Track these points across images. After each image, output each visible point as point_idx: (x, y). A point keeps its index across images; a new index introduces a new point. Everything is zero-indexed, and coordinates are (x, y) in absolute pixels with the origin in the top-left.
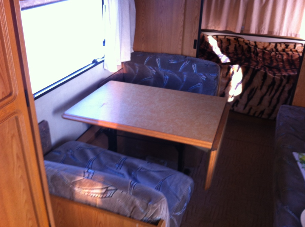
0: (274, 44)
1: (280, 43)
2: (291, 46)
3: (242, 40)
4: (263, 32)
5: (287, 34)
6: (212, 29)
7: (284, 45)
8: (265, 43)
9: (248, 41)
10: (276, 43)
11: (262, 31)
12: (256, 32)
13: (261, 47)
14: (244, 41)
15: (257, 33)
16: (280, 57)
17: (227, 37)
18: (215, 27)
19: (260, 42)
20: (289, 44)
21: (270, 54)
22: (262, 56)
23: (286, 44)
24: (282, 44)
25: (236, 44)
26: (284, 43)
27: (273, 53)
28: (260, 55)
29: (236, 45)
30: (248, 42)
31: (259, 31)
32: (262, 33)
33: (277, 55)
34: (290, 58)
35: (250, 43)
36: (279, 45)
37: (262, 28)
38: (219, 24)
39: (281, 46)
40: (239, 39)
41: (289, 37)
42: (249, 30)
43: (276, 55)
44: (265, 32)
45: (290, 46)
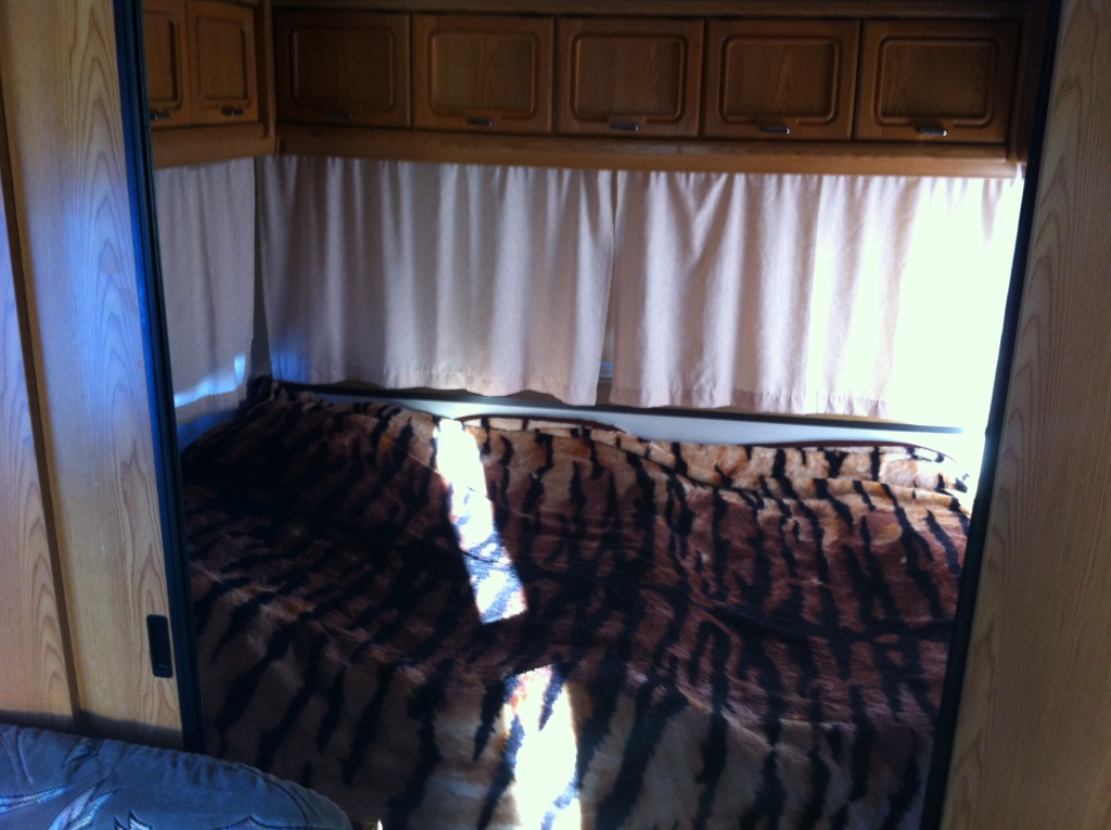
0: (770, 454)
1: (800, 446)
2: (858, 461)
3: (608, 438)
4: (706, 397)
5: (830, 404)
6: (453, 386)
7: (821, 456)
8: (723, 448)
9: (641, 440)
10: (780, 448)
11: (700, 391)
12: (672, 398)
13: (707, 474)
14: (618, 441)
15: (678, 403)
16: (802, 537)
17: (533, 425)
18: (470, 380)
19: (701, 446)
20: (844, 449)
21: (755, 514)
22: (709, 528)
23: (830, 449)
24: (812, 451)
25: (578, 459)
26: (820, 445)
27: (769, 510)
28: (700, 523)
29: (577, 467)
30: (639, 449)
31: (687, 394)
32: (704, 404)
33: (791, 521)
34: (857, 542)
35: (648, 451)
36: (793, 457)
37: (703, 380)
38: (485, 364)
39: (804, 461)
40: (597, 435)
41: (840, 415)
42: (637, 392)
43: (783, 521)
44: (721, 398)
45: (849, 461)
